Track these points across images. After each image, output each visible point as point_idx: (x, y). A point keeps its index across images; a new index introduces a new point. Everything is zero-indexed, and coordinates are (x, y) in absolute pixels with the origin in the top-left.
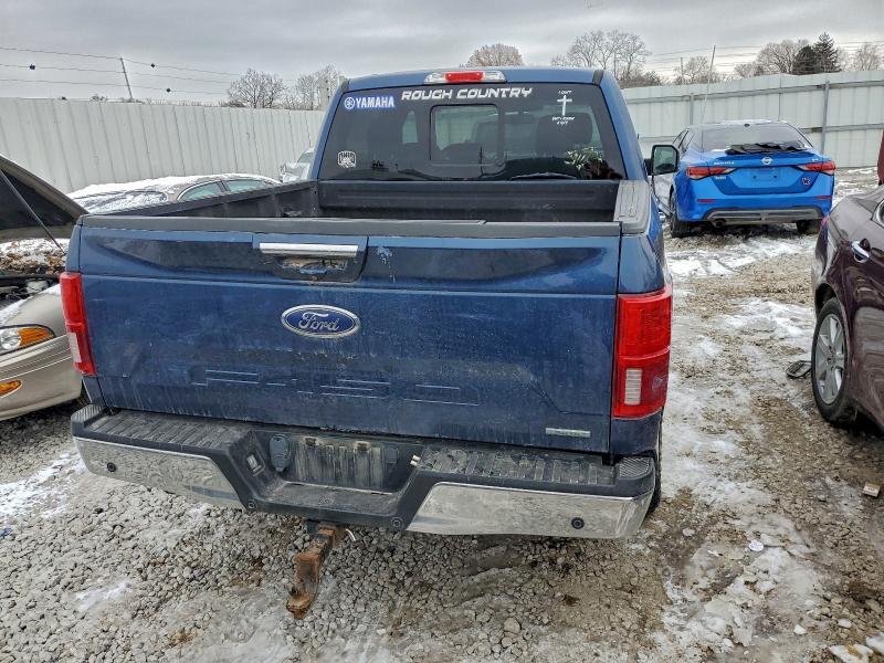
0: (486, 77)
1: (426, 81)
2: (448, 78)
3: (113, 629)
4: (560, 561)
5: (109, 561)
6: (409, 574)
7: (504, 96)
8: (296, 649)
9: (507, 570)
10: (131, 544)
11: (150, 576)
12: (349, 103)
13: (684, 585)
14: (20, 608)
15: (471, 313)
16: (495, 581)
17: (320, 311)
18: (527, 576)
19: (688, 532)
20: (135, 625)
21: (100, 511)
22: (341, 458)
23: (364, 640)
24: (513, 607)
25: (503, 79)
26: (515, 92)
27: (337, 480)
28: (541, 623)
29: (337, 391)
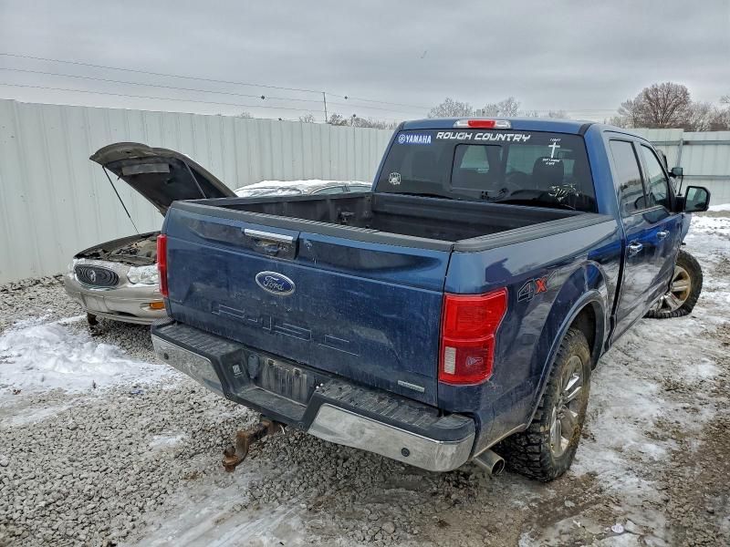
0: (498, 125)
1: (455, 126)
2: (470, 124)
3: (162, 461)
4: (453, 496)
5: (181, 422)
6: (346, 477)
7: (509, 139)
8: (248, 501)
9: (412, 492)
10: (198, 415)
11: (197, 437)
12: (402, 139)
13: (537, 539)
14: (124, 435)
15: (357, 291)
16: (399, 497)
17: (274, 277)
18: (424, 500)
19: (569, 504)
20: (173, 463)
21: (193, 392)
22: (286, 377)
23: (290, 508)
24: (399, 516)
25: (509, 127)
26: (517, 137)
27: (283, 390)
28: (412, 533)
29: (283, 331)
